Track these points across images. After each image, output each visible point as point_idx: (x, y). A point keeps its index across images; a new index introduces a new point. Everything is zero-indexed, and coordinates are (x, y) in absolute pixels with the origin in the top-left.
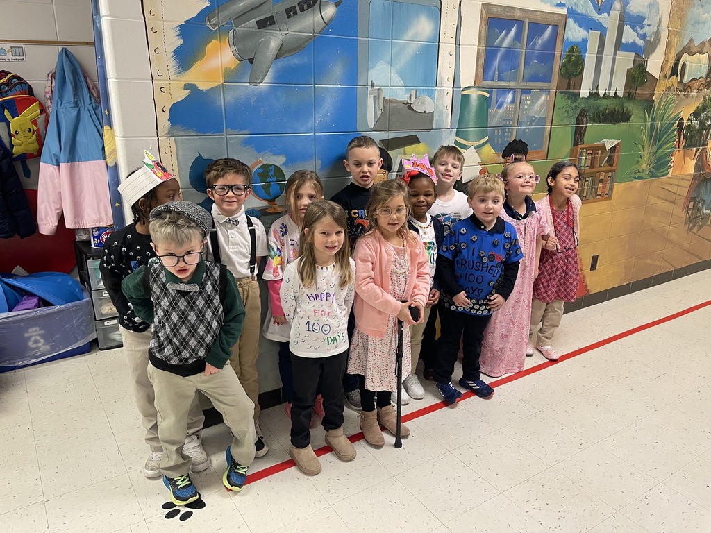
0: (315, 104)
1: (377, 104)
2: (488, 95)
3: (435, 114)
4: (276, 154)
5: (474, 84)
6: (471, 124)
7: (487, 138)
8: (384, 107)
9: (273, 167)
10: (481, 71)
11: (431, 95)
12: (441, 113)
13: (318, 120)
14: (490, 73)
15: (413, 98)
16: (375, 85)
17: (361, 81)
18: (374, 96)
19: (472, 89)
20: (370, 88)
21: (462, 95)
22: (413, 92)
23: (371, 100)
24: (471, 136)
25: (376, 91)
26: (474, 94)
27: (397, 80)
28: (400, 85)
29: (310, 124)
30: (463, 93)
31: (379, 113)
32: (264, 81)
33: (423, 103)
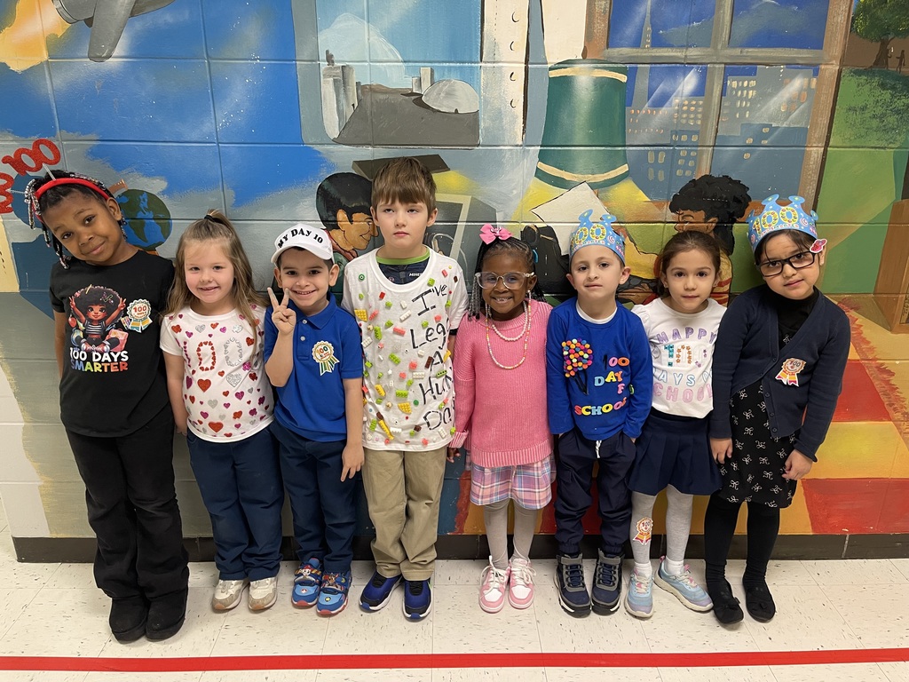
0: (214, 92)
1: (342, 96)
2: (623, 78)
3: (481, 116)
4: (149, 175)
5: (584, 54)
6: (580, 137)
7: (624, 169)
8: (359, 101)
9: (145, 196)
10: (601, 26)
11: (470, 77)
12: (498, 116)
13: (222, 121)
14: (630, 31)
15: (426, 85)
16: (335, 59)
17: (303, 53)
18: (335, 81)
19: (577, 66)
20: (324, 65)
21: (552, 80)
22: (425, 72)
23: (328, 88)
24: (580, 163)
25: (339, 71)
26: (585, 78)
27: (385, 49)
28: (392, 58)
29: (208, 127)
30: (554, 74)
31: (349, 112)
32: (114, 54)
33: (449, 94)
